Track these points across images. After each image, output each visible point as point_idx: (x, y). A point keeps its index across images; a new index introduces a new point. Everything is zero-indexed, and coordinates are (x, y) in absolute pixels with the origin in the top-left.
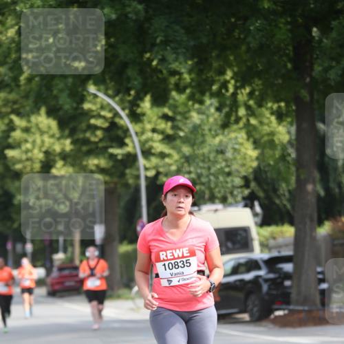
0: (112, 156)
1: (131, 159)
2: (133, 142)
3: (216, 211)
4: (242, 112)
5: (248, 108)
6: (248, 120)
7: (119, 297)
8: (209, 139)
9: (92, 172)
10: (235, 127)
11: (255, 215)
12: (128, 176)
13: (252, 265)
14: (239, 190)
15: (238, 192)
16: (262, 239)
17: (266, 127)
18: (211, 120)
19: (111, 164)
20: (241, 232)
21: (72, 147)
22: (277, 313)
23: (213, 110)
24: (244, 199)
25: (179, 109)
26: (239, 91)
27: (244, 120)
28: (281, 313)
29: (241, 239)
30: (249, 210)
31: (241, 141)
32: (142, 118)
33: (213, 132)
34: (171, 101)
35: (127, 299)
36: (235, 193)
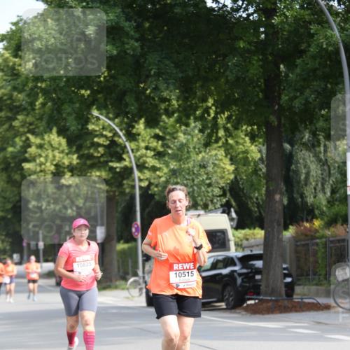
0: (112, 169)
1: (128, 172)
2: (130, 157)
3: (199, 215)
4: (221, 133)
5: (226, 130)
6: (227, 140)
7: (116, 288)
8: (193, 156)
10: (216, 145)
11: (232, 219)
12: (125, 186)
13: (229, 262)
14: (218, 199)
15: (217, 200)
16: (237, 240)
17: (241, 146)
18: (195, 139)
19: (111, 175)
20: (219, 234)
21: (78, 161)
22: (249, 302)
23: (197, 131)
24: (222, 206)
25: (169, 130)
26: (219, 116)
27: (223, 139)
28: (252, 302)
29: (220, 240)
30: (226, 215)
31: (220, 157)
32: (137, 137)
33: (197, 150)
34: (161, 123)
35: (123, 289)
36: (215, 201)
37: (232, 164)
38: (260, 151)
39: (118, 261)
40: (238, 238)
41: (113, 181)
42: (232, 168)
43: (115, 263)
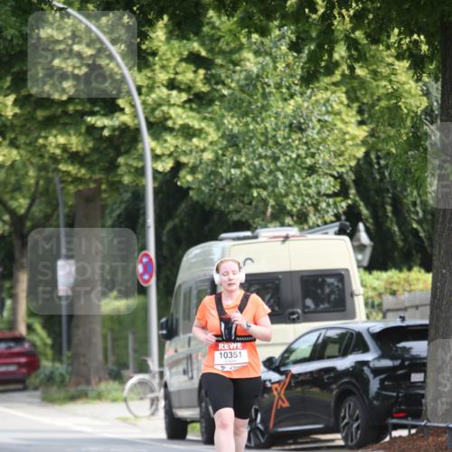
0: (92, 129)
2: (133, 106)
3: (287, 238)
4: (340, 52)
5: (352, 44)
6: (352, 69)
7: (99, 397)
9: (54, 159)
10: (326, 80)
11: (359, 248)
13: (353, 342)
14: (331, 201)
15: (328, 205)
16: (371, 293)
17: (384, 83)
18: (281, 66)
19: (91, 145)
20: (330, 280)
21: (17, 110)
22: (396, 434)
23: (284, 48)
24: (337, 217)
25: (222, 44)
26: (336, 12)
27: (344, 67)
28: (404, 433)
29: (332, 292)
30: (346, 238)
31: (336, 107)
32: (151, 59)
33: (284, 90)
34: (206, 29)
35: (114, 400)
36: (323, 205)
37: (361, 123)
38: (427, 94)
39: (105, 337)
40: (375, 289)
41: (95, 157)
42: (362, 132)
43: (98, 342)
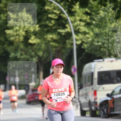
0: (59, 34)
1: (69, 35)
8: (109, 25)
9: (49, 41)
12: (68, 44)
18: (110, 14)
19: (59, 37)
21: (39, 29)
23: (111, 9)
25: (94, 9)
32: (74, 14)
33: (111, 21)
41: (60, 41)
